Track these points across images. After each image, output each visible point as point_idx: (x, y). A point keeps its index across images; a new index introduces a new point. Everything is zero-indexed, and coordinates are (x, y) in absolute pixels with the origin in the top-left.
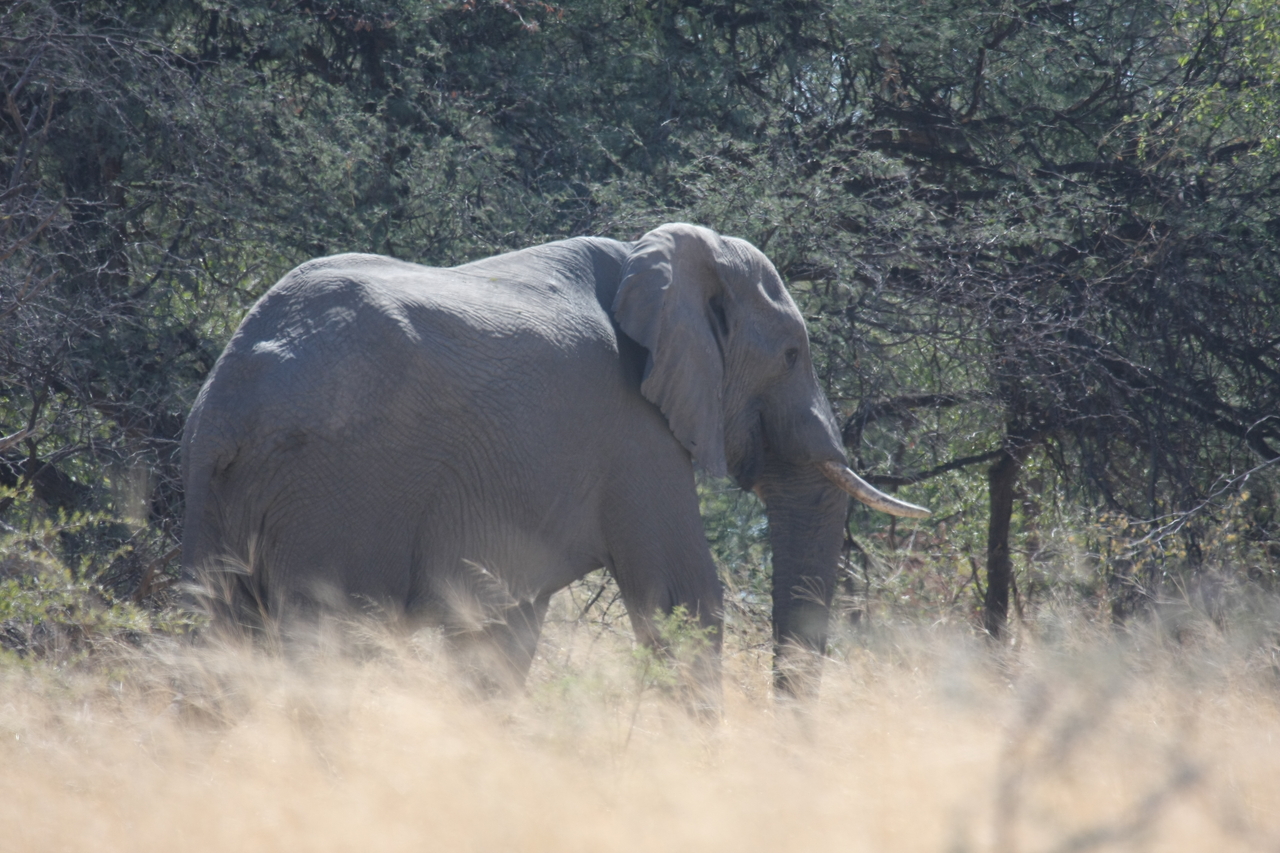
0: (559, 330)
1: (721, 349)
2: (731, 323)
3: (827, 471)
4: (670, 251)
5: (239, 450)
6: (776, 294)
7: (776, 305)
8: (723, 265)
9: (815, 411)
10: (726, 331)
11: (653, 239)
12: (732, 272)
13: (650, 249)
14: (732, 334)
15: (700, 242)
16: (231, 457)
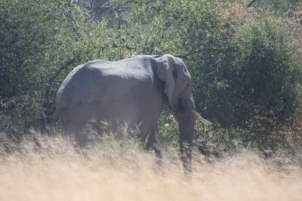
0: (141, 78)
1: (175, 83)
3: (192, 112)
4: (167, 60)
5: (68, 105)
6: (186, 71)
7: (186, 73)
8: (176, 64)
9: (191, 98)
10: (177, 78)
11: (164, 58)
12: (178, 65)
13: (164, 60)
14: (178, 79)
15: (172, 59)
16: (66, 107)
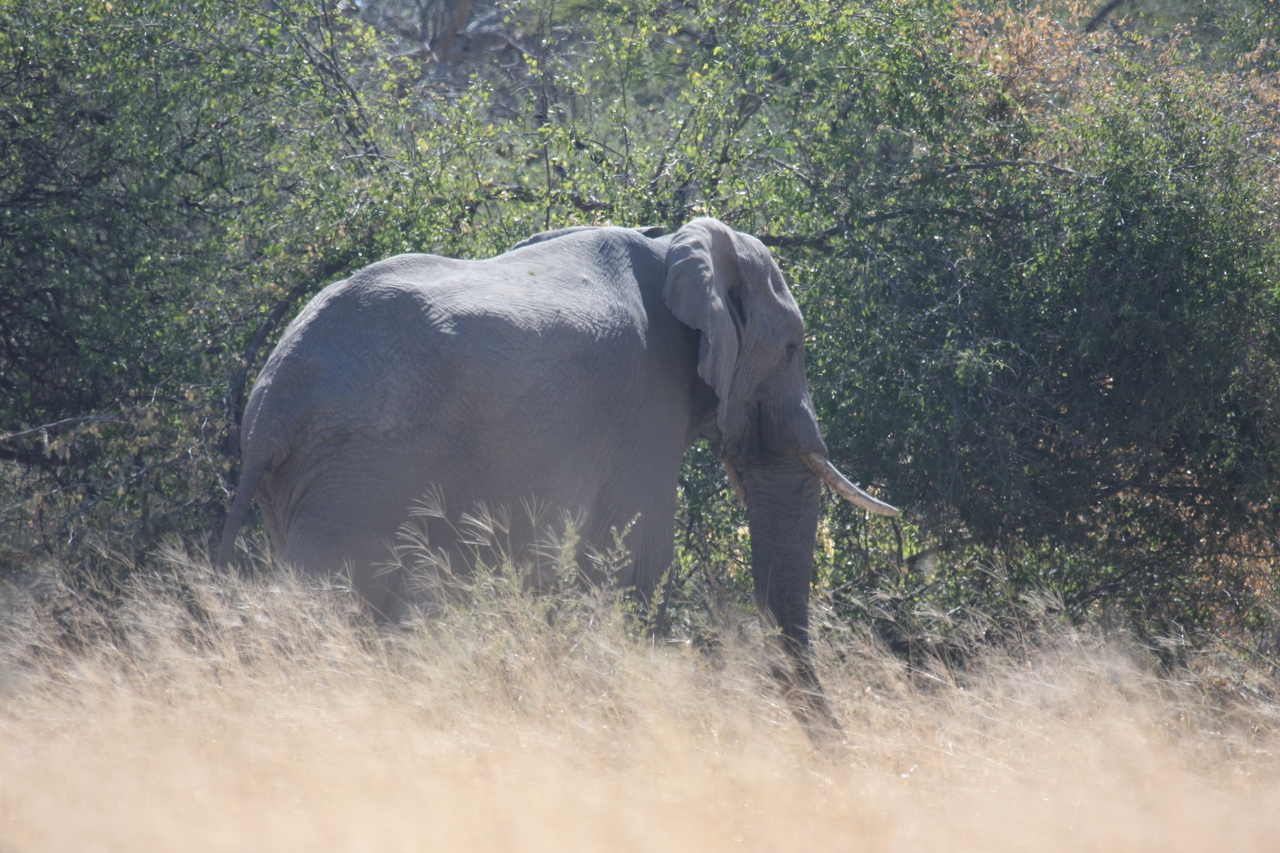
0: (594, 324)
1: (740, 338)
2: (748, 314)
3: (811, 462)
4: (707, 241)
6: (780, 291)
8: (742, 259)
10: (744, 321)
11: (690, 230)
12: (751, 265)
13: (691, 239)
14: (749, 323)
